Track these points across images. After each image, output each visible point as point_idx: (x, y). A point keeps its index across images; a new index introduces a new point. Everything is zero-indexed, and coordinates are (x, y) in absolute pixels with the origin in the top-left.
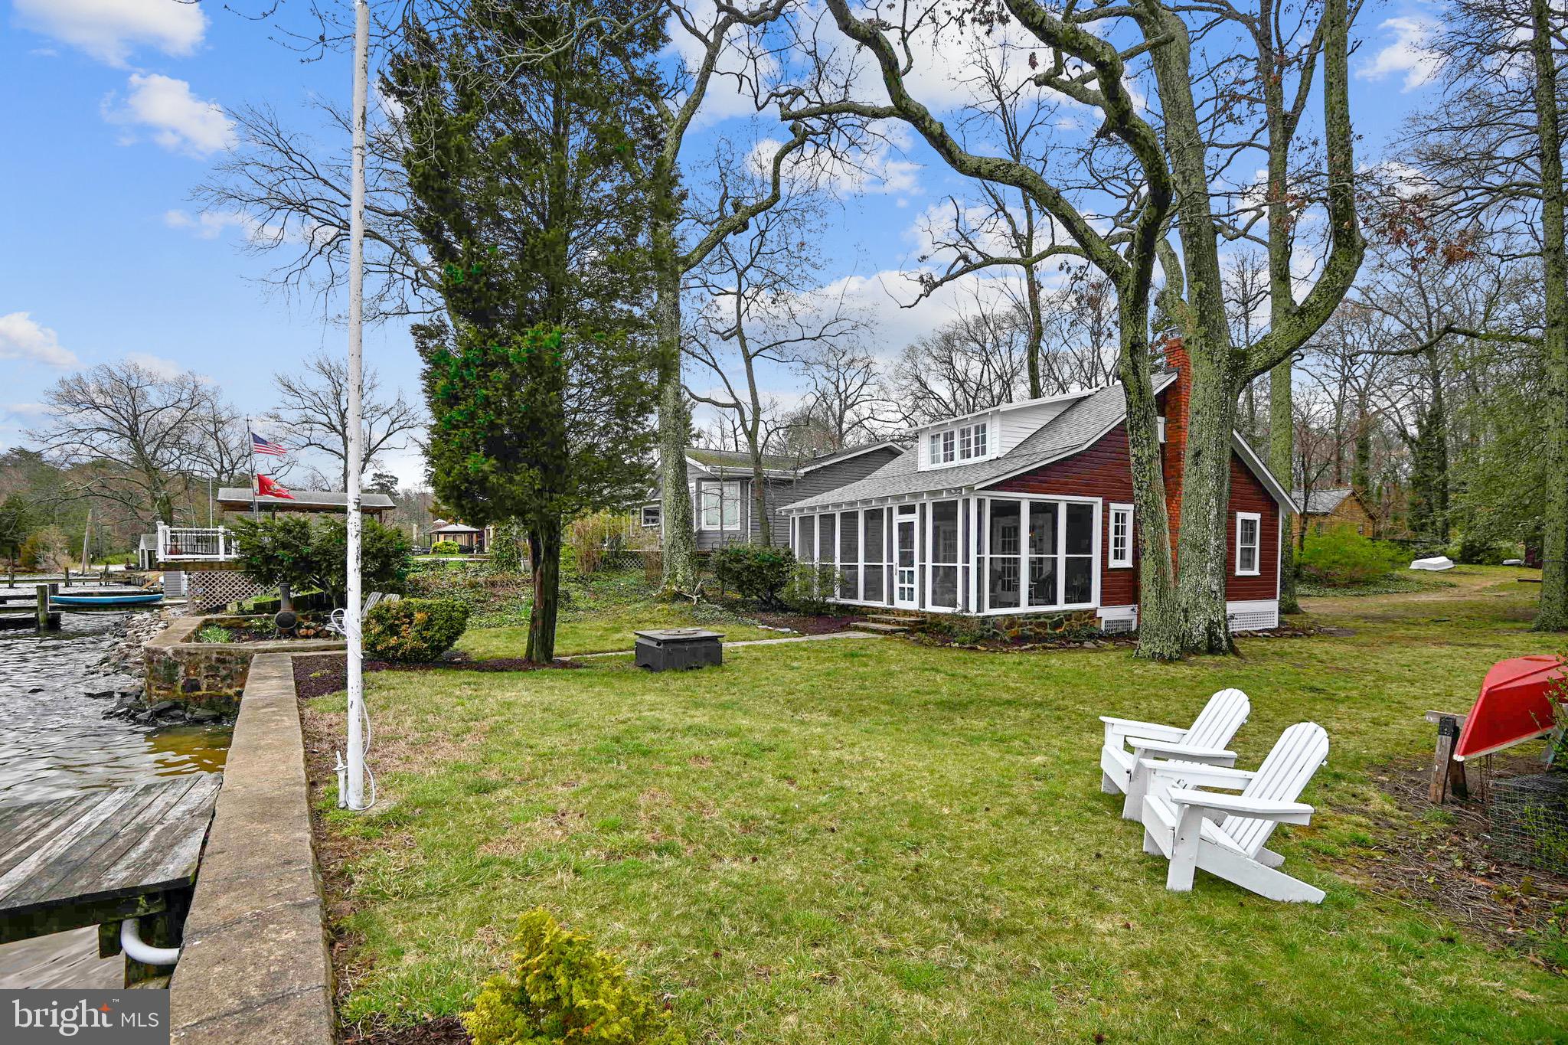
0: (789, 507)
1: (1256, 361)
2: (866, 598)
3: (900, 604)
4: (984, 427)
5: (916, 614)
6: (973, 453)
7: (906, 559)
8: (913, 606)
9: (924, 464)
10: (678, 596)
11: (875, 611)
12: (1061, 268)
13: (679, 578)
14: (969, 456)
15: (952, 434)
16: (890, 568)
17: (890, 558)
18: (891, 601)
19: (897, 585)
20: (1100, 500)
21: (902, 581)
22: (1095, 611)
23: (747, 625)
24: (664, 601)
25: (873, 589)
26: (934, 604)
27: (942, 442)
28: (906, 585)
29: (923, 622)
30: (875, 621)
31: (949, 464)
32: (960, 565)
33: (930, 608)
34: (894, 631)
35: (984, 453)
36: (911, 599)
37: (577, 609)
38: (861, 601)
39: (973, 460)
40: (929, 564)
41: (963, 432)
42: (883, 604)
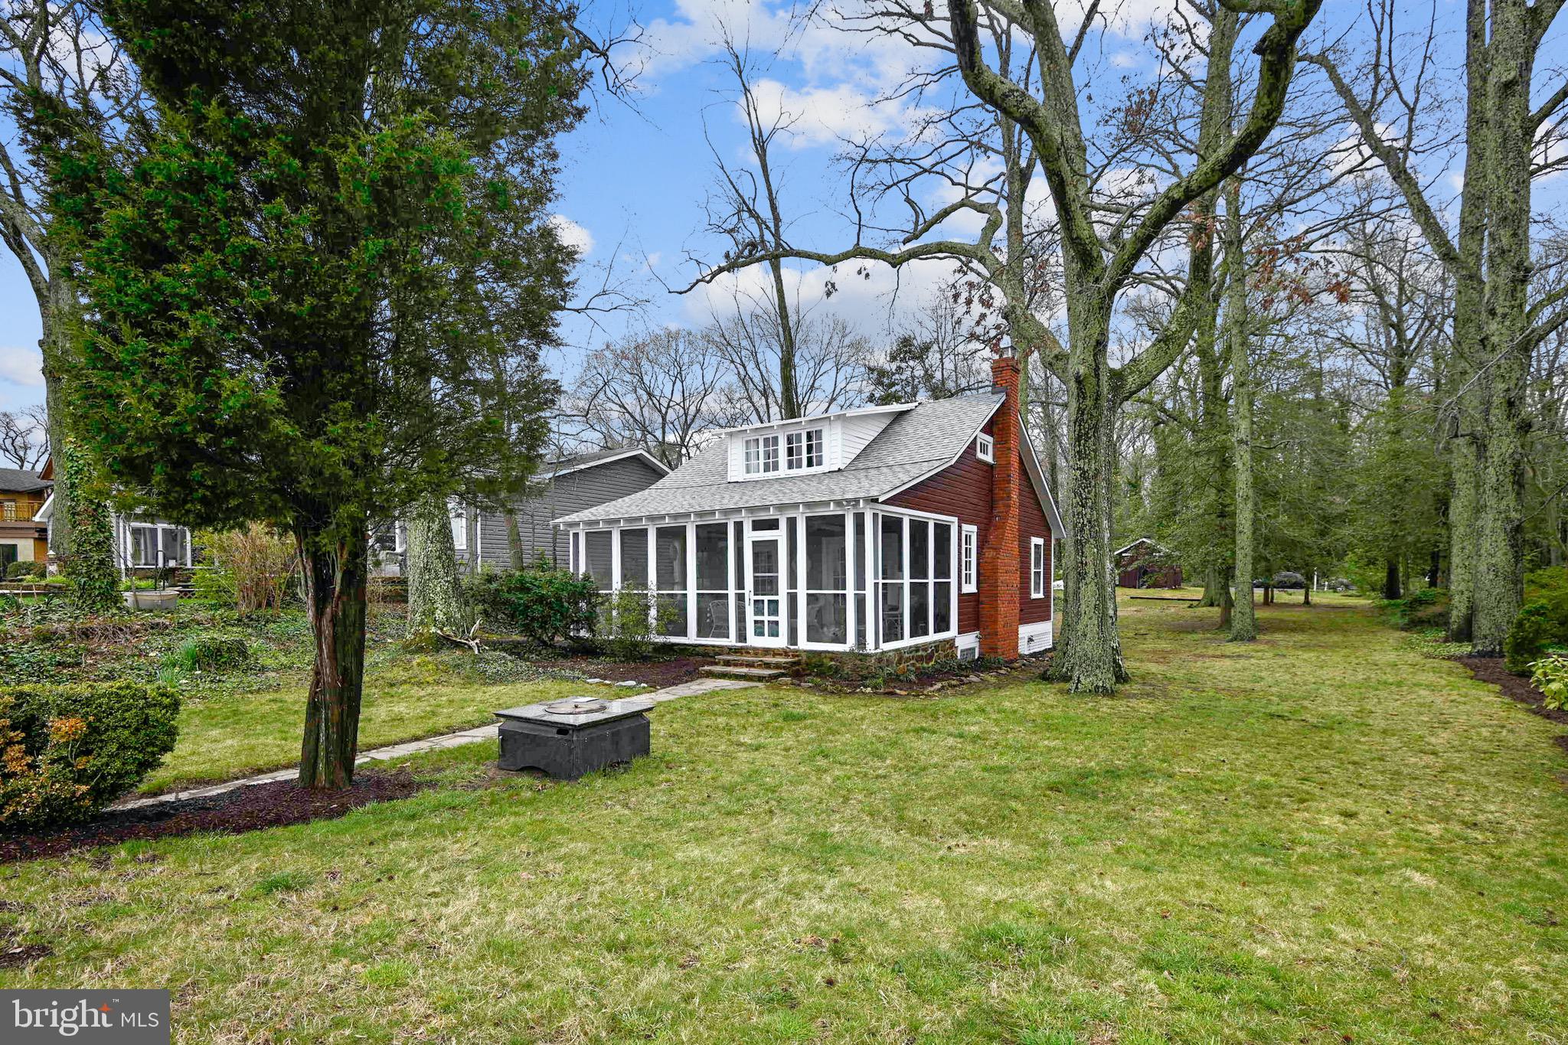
0: (567, 519)
1: (1131, 381)
2: (700, 634)
3: (753, 641)
4: (819, 433)
5: (785, 653)
6: (805, 462)
7: (765, 585)
8: (781, 642)
9: (737, 471)
10: (442, 643)
11: (721, 650)
12: (860, 272)
13: (439, 615)
14: (799, 466)
15: (776, 439)
16: (740, 598)
17: (740, 584)
18: (742, 636)
19: (750, 617)
20: (955, 519)
21: (759, 611)
22: (953, 640)
23: (567, 679)
24: (420, 650)
25: (710, 623)
26: (809, 639)
27: (761, 449)
28: (766, 618)
29: (798, 663)
30: (727, 663)
31: (771, 475)
32: (850, 592)
33: (803, 644)
34: (776, 677)
35: (820, 463)
36: (774, 633)
37: (263, 669)
38: (692, 638)
39: (805, 470)
40: (802, 592)
41: (790, 440)
42: (732, 641)
